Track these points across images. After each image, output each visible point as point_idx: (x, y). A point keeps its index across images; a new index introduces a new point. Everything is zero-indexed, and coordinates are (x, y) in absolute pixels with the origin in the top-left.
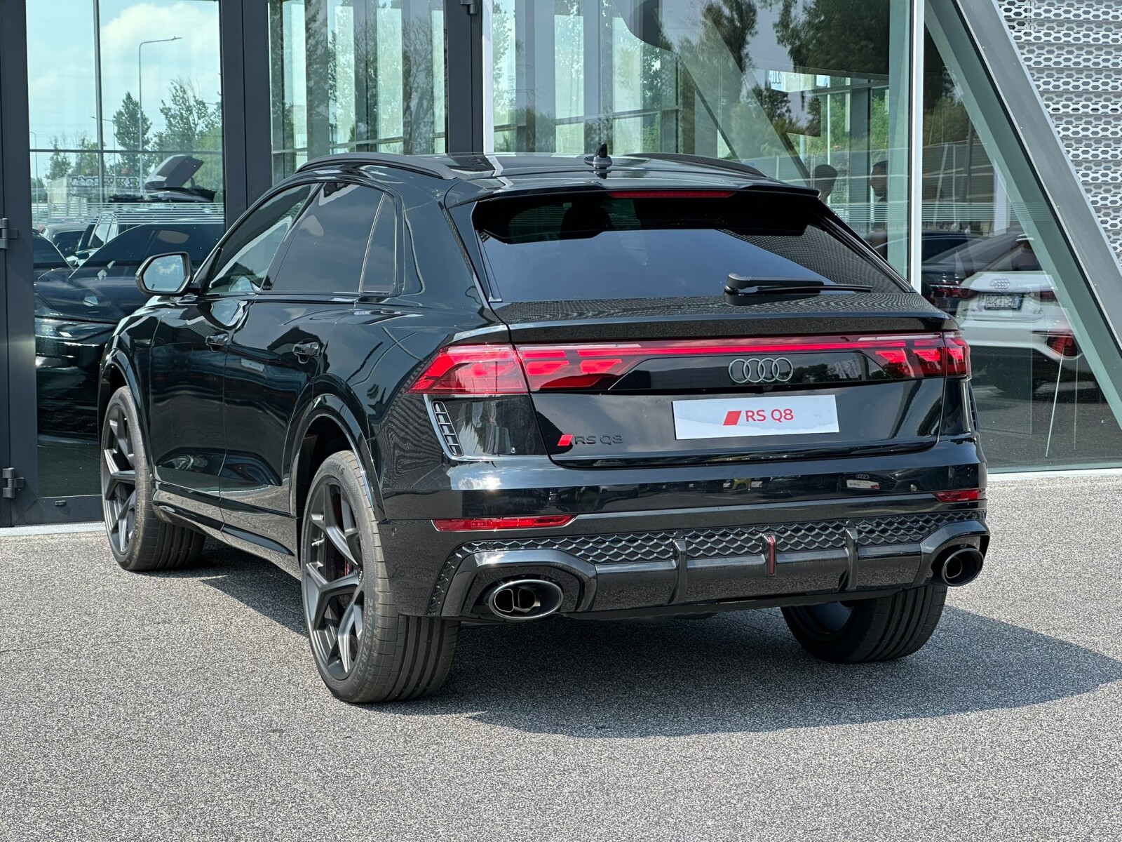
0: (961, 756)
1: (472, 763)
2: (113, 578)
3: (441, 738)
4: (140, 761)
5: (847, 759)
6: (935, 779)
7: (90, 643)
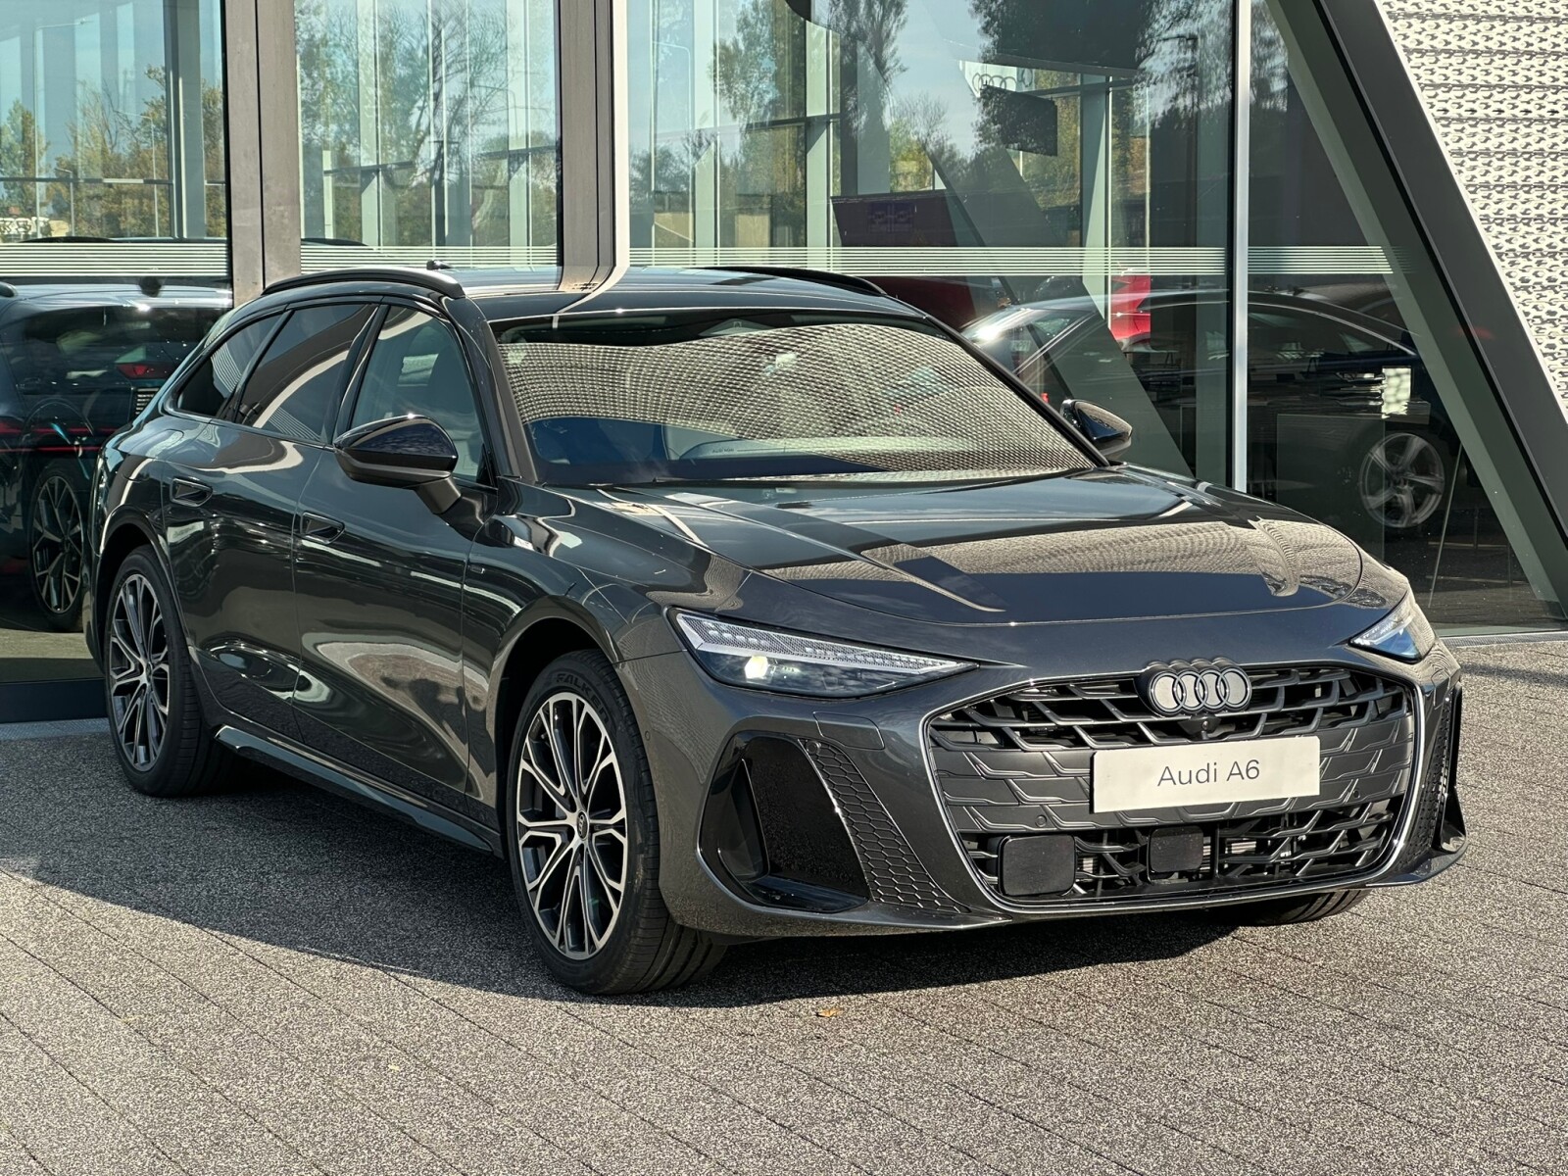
0: (1442, 1090)
1: (686, 1108)
2: (76, 811)
3: (629, 1067)
4: (162, 1112)
5: (1268, 1098)
6: (1412, 1130)
7: (55, 915)
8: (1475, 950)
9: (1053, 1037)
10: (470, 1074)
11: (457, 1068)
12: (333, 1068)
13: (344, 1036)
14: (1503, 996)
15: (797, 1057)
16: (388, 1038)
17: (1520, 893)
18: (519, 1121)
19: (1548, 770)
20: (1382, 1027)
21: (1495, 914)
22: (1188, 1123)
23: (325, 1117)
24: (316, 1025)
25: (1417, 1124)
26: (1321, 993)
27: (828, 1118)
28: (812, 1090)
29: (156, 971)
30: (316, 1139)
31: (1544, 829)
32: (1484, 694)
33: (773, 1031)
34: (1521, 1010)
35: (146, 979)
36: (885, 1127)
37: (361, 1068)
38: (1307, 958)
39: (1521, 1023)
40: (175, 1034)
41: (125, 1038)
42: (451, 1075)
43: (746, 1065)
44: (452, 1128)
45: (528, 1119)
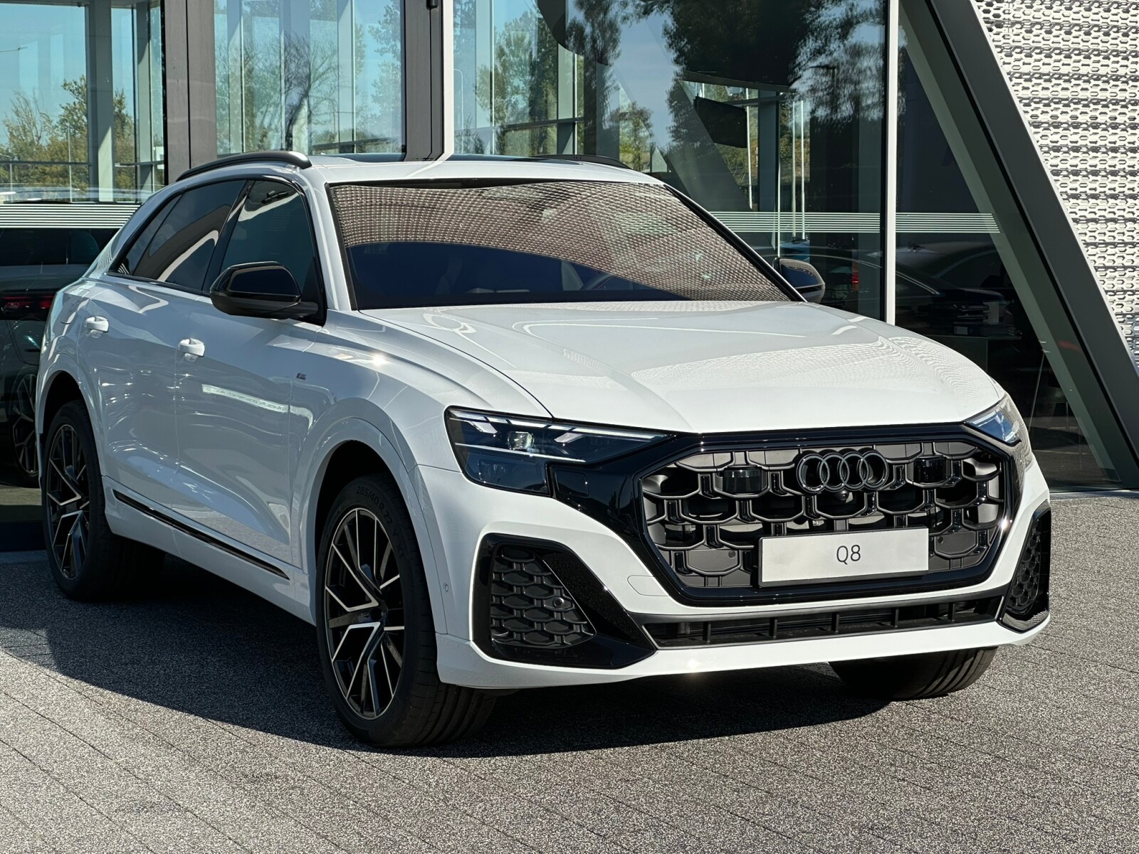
8: (1080, 713)
9: (785, 773)
10: (370, 799)
11: (360, 795)
12: (270, 795)
13: (275, 772)
14: (1103, 745)
15: (604, 787)
16: (308, 774)
17: (1107, 673)
18: (410, 832)
19: (1118, 588)
20: (1019, 766)
21: (1092, 688)
22: (889, 833)
23: (269, 829)
24: (255, 765)
25: (1052, 834)
26: (973, 743)
27: (632, 830)
28: (617, 810)
29: (134, 727)
30: (265, 844)
31: (1120, 628)
32: (1066, 535)
33: (584, 769)
34: (1117, 755)
35: (126, 732)
36: (672, 836)
37: (290, 795)
38: (961, 718)
39: (1118, 764)
40: (153, 771)
41: (117, 773)
42: (356, 800)
43: (568, 792)
44: (362, 836)
45: (415, 830)
